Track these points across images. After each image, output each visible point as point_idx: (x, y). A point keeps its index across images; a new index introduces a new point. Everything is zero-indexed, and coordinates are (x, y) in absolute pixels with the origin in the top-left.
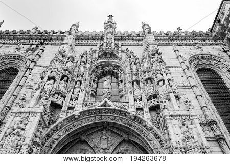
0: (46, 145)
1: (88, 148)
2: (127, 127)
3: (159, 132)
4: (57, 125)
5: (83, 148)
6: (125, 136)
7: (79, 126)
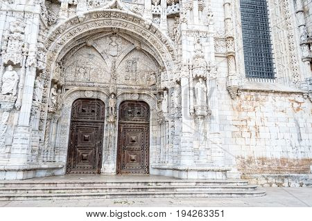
0: (49, 49)
1: (95, 53)
2: (139, 36)
3: (173, 46)
4: (59, 27)
5: (90, 53)
6: (137, 45)
7: (85, 30)
